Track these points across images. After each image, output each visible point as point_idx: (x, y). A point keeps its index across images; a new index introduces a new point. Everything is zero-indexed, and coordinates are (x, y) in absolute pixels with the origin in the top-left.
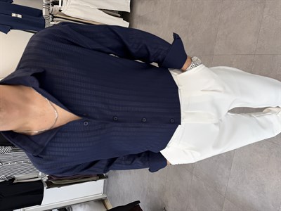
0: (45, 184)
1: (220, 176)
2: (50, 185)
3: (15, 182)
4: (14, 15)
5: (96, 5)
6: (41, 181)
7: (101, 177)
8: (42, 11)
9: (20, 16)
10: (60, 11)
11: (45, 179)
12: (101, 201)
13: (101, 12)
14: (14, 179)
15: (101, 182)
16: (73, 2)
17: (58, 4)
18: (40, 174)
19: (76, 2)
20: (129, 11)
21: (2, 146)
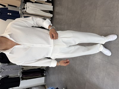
0: (21, 78)
1: (84, 73)
2: (23, 79)
3: (9, 77)
4: (8, 14)
5: (39, 9)
6: (19, 77)
7: (43, 76)
8: (19, 12)
9: (10, 14)
10: (26, 11)
11: (21, 76)
12: (44, 86)
14: (9, 76)
15: (43, 78)
16: (30, 8)
17: (25, 9)
18: (19, 74)
19: (31, 8)
20: (52, 10)
21: (4, 63)
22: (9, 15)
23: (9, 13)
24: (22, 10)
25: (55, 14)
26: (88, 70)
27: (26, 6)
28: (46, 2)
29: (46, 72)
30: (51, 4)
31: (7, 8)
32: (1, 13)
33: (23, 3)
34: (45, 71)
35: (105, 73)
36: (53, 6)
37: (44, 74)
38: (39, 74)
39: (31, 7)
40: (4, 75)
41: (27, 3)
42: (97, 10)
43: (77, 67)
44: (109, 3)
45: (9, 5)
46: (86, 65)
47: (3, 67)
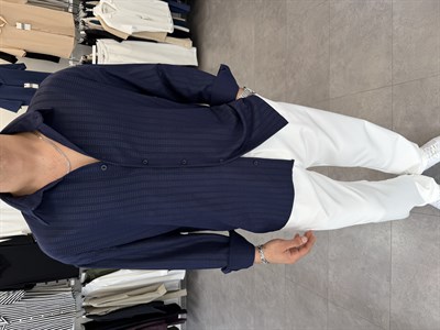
1: (375, 295)
4: (27, 85)
9: (35, 86)
20: (196, 64)
21: (9, 290)
22: (31, 88)
23: (31, 82)
27: (94, 54)
28: (169, 35)
29: (185, 316)
30: (188, 42)
31: (23, 65)
33: (83, 43)
36: (195, 50)
37: (179, 326)
39: (116, 55)
41: (99, 42)
45: (29, 55)
47: (3, 310)
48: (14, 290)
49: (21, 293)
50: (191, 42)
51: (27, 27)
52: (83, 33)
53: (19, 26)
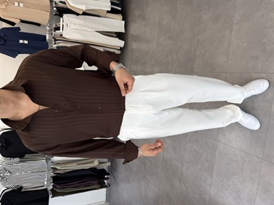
0: (50, 192)
2: (55, 194)
3: (23, 190)
4: (21, 41)
5: (93, 28)
6: (46, 190)
7: (102, 186)
8: (45, 36)
9: (26, 42)
10: (61, 35)
11: (50, 188)
13: (98, 33)
14: (22, 188)
15: (104, 190)
16: (72, 26)
17: (59, 30)
18: (46, 183)
19: (75, 27)
20: (124, 31)
21: (11, 157)
22: (23, 43)
23: (23, 40)
24: (54, 33)
25: (130, 39)
26: (212, 177)
27: (61, 23)
28: (108, 12)
29: (109, 176)
31: (19, 28)
32: (5, 41)
33: (56, 15)
34: (108, 174)
35: (256, 186)
36: (124, 22)
37: (106, 181)
38: (94, 182)
39: (75, 24)
40: (12, 185)
41: (65, 16)
42: (233, 33)
43: (184, 168)
44: (263, 15)
45: (22, 21)
46: (207, 164)
47: (7, 167)
48: (14, 157)
49: (17, 159)
50: (121, 17)
51: (21, 5)
52: (55, 9)
53: (16, 4)
